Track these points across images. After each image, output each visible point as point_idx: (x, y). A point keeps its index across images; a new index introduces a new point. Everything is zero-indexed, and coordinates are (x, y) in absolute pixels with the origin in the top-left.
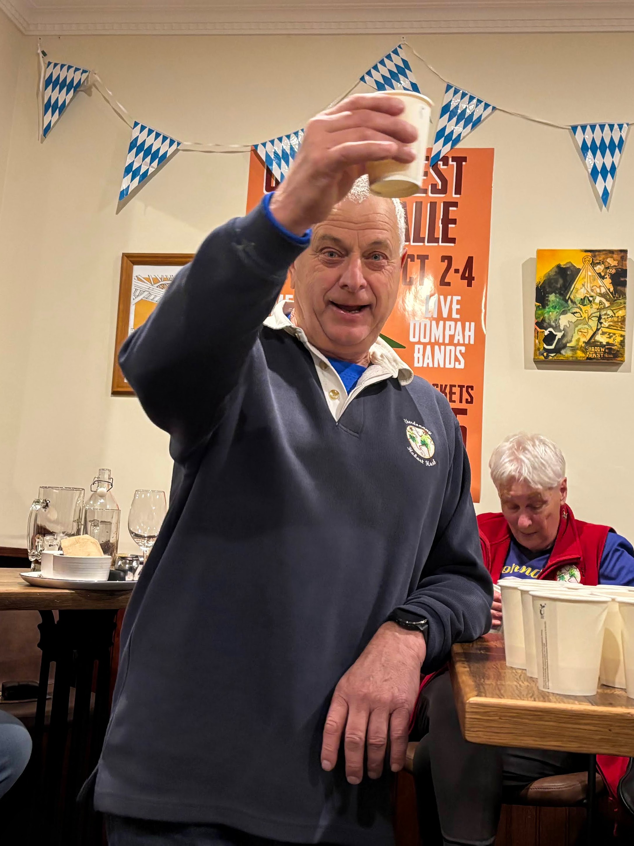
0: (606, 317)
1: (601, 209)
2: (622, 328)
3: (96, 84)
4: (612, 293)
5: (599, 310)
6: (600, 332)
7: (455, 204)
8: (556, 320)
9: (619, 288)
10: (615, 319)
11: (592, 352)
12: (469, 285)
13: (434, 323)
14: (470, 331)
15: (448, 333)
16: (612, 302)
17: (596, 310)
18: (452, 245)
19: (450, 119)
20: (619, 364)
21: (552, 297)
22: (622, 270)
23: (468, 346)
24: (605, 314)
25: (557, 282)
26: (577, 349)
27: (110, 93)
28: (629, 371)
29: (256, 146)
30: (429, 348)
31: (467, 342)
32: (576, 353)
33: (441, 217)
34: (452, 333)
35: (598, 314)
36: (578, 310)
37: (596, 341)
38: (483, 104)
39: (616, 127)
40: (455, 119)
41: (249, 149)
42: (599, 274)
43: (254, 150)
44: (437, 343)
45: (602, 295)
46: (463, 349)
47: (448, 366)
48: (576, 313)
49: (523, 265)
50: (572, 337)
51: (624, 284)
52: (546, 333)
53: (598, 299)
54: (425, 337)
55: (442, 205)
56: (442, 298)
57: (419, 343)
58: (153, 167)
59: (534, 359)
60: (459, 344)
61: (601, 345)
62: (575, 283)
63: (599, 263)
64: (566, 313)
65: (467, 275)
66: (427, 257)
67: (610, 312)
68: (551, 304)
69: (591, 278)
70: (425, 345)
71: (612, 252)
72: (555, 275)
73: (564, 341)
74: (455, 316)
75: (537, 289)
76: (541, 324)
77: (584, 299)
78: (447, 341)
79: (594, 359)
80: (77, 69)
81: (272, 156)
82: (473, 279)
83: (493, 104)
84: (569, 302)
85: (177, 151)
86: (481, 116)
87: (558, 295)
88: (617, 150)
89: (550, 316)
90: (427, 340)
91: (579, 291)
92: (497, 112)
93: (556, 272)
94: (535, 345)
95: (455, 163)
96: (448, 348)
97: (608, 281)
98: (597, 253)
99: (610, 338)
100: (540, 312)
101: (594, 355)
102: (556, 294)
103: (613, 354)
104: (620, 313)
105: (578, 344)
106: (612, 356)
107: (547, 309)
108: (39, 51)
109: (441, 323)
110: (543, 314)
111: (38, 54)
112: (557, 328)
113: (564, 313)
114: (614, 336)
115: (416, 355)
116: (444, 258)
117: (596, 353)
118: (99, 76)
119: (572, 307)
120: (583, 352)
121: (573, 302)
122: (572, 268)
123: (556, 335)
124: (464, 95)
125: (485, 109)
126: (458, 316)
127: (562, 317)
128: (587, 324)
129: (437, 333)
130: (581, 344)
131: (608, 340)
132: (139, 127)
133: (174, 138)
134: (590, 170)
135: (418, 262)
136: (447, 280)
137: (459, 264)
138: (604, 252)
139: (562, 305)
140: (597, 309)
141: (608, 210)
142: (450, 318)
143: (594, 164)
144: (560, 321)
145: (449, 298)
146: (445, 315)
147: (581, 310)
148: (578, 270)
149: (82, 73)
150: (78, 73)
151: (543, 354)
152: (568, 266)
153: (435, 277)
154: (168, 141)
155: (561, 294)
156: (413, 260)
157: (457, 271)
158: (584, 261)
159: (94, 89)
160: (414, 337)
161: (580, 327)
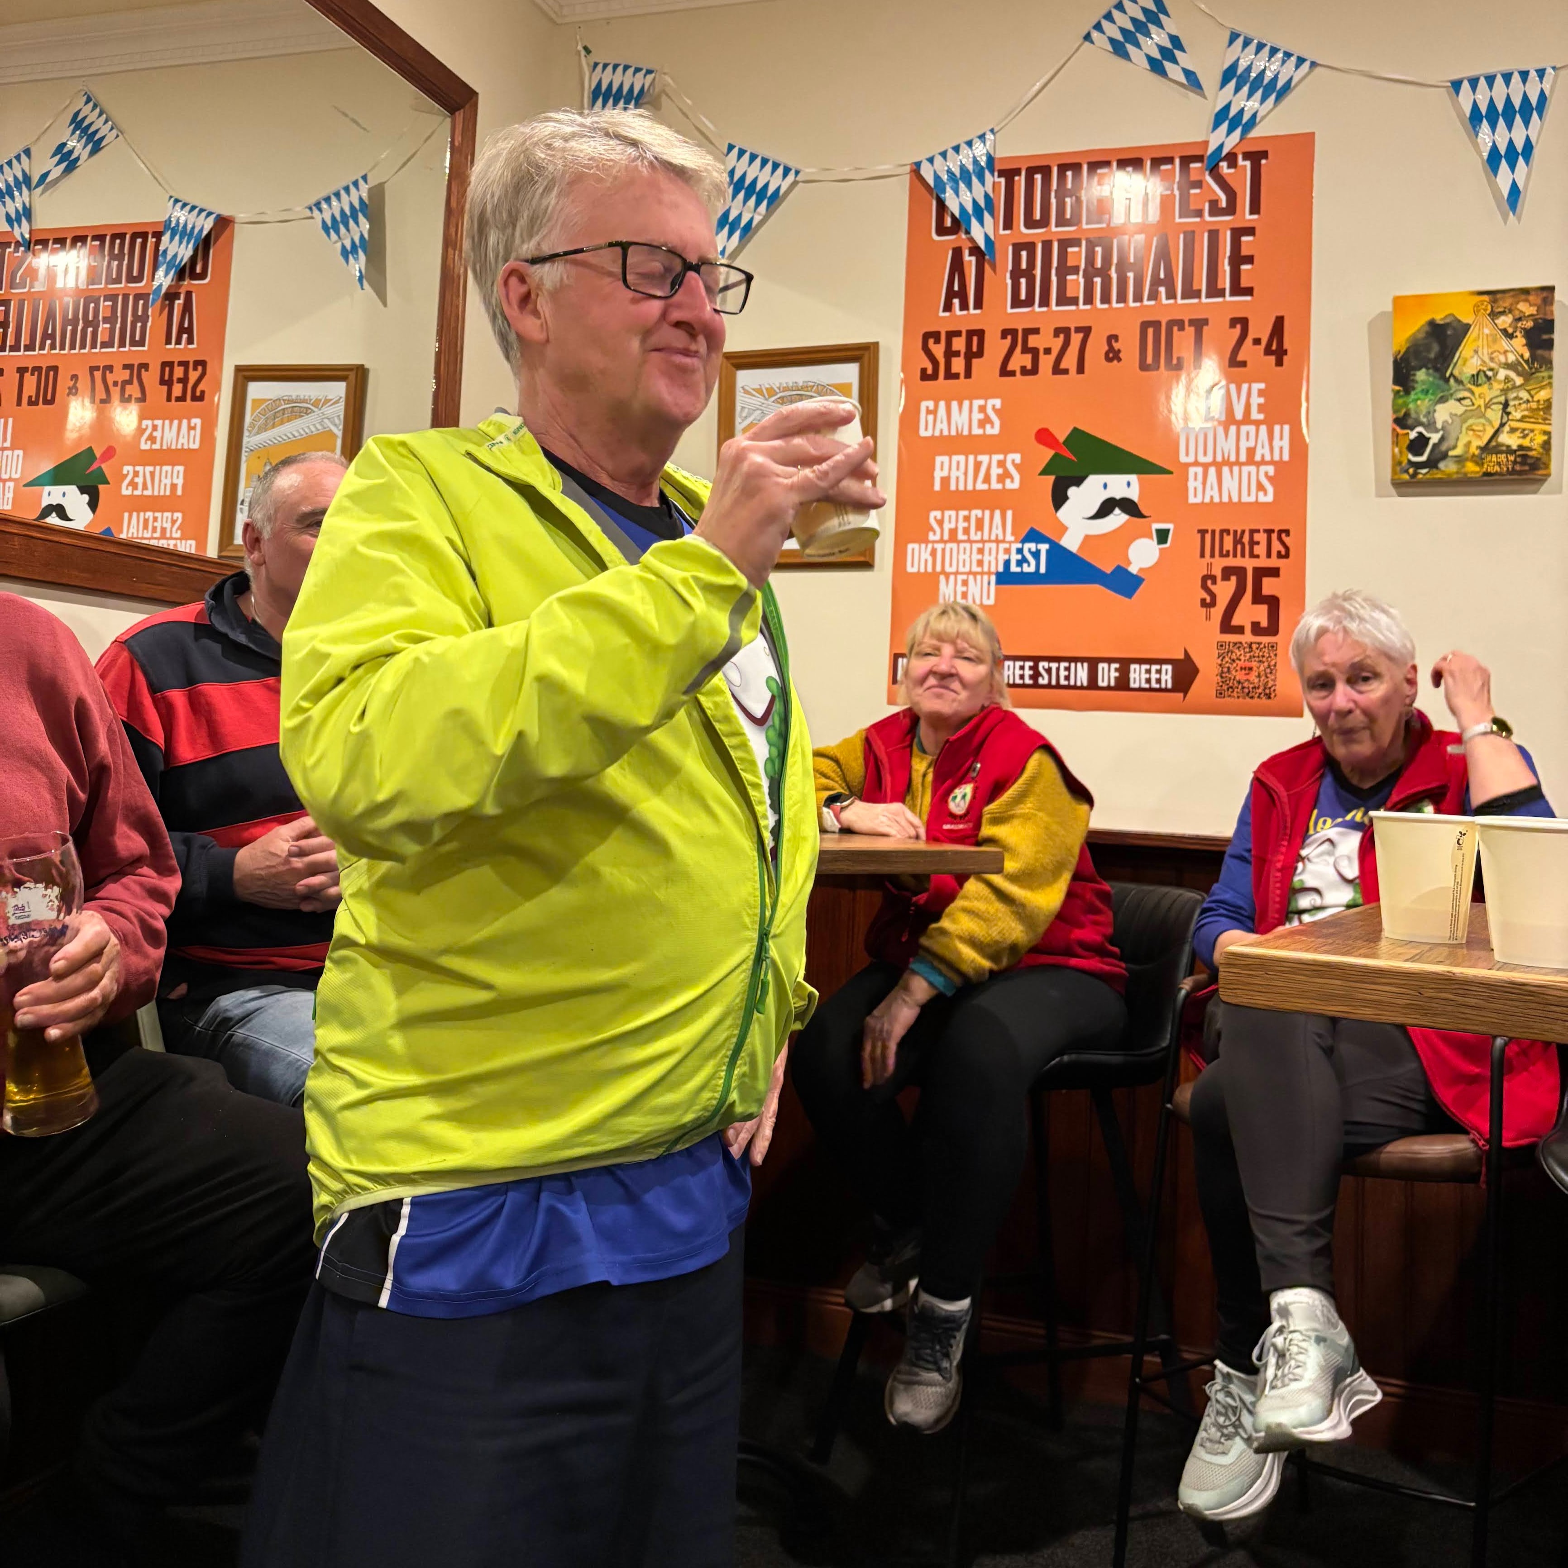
0: (1517, 402)
1: (1505, 219)
2: (1545, 419)
3: (667, 89)
4: (1527, 362)
5: (1505, 391)
6: (1507, 428)
7: (1251, 231)
8: (1429, 413)
9: (1540, 352)
10: (1534, 405)
11: (1492, 463)
12: (1279, 363)
13: (1220, 431)
14: (1281, 438)
15: (1244, 445)
16: (1528, 376)
17: (1498, 393)
18: (1248, 298)
19: (1237, 89)
20: (1542, 481)
21: (1421, 375)
22: (1545, 320)
23: (1278, 465)
24: (1516, 398)
25: (1429, 350)
26: (1467, 459)
27: (689, 101)
28: (1560, 491)
29: (918, 164)
30: (1212, 471)
31: (1277, 458)
32: (1464, 466)
33: (1228, 254)
34: (1251, 444)
35: (1502, 399)
36: (1467, 394)
37: (1499, 445)
38: (1293, 59)
39: (1533, 74)
40: (1246, 89)
41: (908, 169)
42: (1505, 331)
43: (916, 169)
44: (1226, 462)
45: (1508, 366)
46: (1271, 470)
47: (1245, 499)
48: (1464, 398)
49: (1371, 324)
50: (1457, 439)
51: (1550, 345)
52: (1413, 435)
53: (1502, 374)
54: (1205, 454)
55: (1229, 233)
56: (1233, 387)
57: (1196, 463)
58: (759, 214)
59: (1392, 480)
60: (1263, 462)
61: (1509, 451)
62: (1461, 349)
63: (1503, 313)
64: (1447, 401)
65: (1274, 347)
66: (1206, 322)
67: (1524, 395)
68: (1419, 387)
69: (1490, 339)
70: (1206, 467)
71: (1526, 291)
72: (1426, 338)
73: (1444, 447)
74: (1255, 415)
75: (1396, 362)
76: (1402, 421)
77: (1478, 374)
78: (1243, 458)
79: (1496, 474)
80: (638, 70)
81: (945, 177)
82: (1285, 352)
83: (1310, 56)
84: (1452, 381)
85: (795, 183)
86: (1291, 79)
87: (1431, 371)
88: (1535, 115)
89: (1418, 406)
90: (1209, 459)
91: (1468, 363)
92: (1318, 70)
93: (1427, 333)
94: (1394, 456)
95: (1248, 164)
96: (1245, 469)
97: (1519, 342)
98: (1499, 296)
99: (1525, 437)
100: (1400, 401)
101: (1497, 468)
102: (1428, 369)
103: (1530, 465)
104: (1543, 395)
105: (1467, 452)
106: (1527, 468)
107: (1413, 396)
108: (580, 48)
109: (1233, 429)
110: (1406, 404)
111: (579, 52)
112: (1431, 425)
113: (1443, 400)
114: (1531, 435)
115: (1191, 484)
116: (1234, 322)
117: (1499, 464)
118: (672, 79)
119: (1456, 391)
120: (1477, 463)
121: (1459, 381)
122: (1455, 324)
123: (1429, 439)
124: (1260, 47)
125: (1297, 67)
126: (1261, 417)
127: (1439, 407)
128: (1483, 416)
129: (1227, 446)
130: (1474, 450)
131: (1521, 442)
132: (735, 151)
133: (790, 164)
134: (1485, 155)
135: (1190, 331)
136: (1240, 357)
137: (1261, 329)
138: (1512, 293)
139: (1438, 387)
140: (1502, 390)
141: (1519, 220)
142: (1247, 419)
143: (1494, 142)
144: (1436, 415)
145: (1245, 387)
146: (1239, 415)
147: (1473, 393)
148: (1467, 328)
149: (645, 76)
150: (640, 75)
151: (1407, 471)
152: (1448, 321)
153: (1221, 355)
154: (780, 170)
155: (1436, 369)
156: (1182, 328)
157: (1257, 341)
158: (1476, 313)
159: (664, 98)
160: (1187, 454)
161: (1470, 422)
